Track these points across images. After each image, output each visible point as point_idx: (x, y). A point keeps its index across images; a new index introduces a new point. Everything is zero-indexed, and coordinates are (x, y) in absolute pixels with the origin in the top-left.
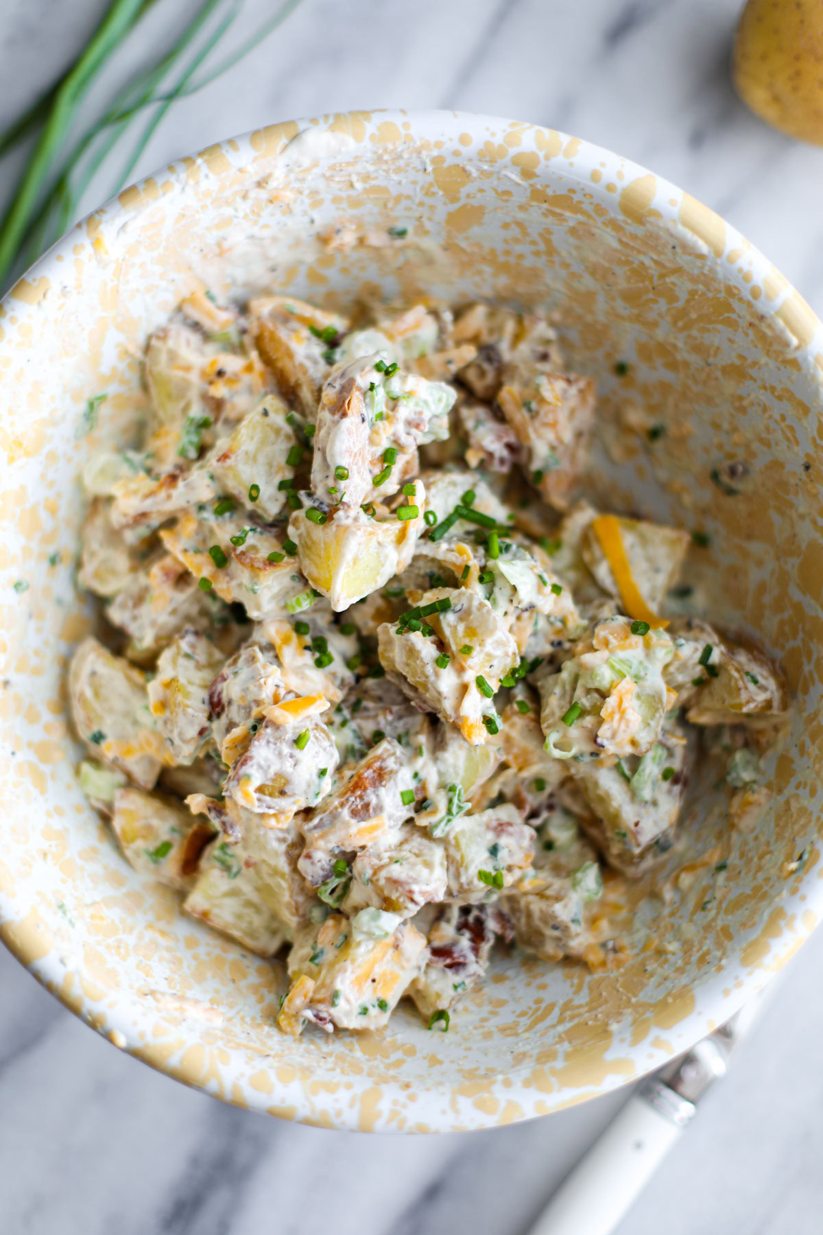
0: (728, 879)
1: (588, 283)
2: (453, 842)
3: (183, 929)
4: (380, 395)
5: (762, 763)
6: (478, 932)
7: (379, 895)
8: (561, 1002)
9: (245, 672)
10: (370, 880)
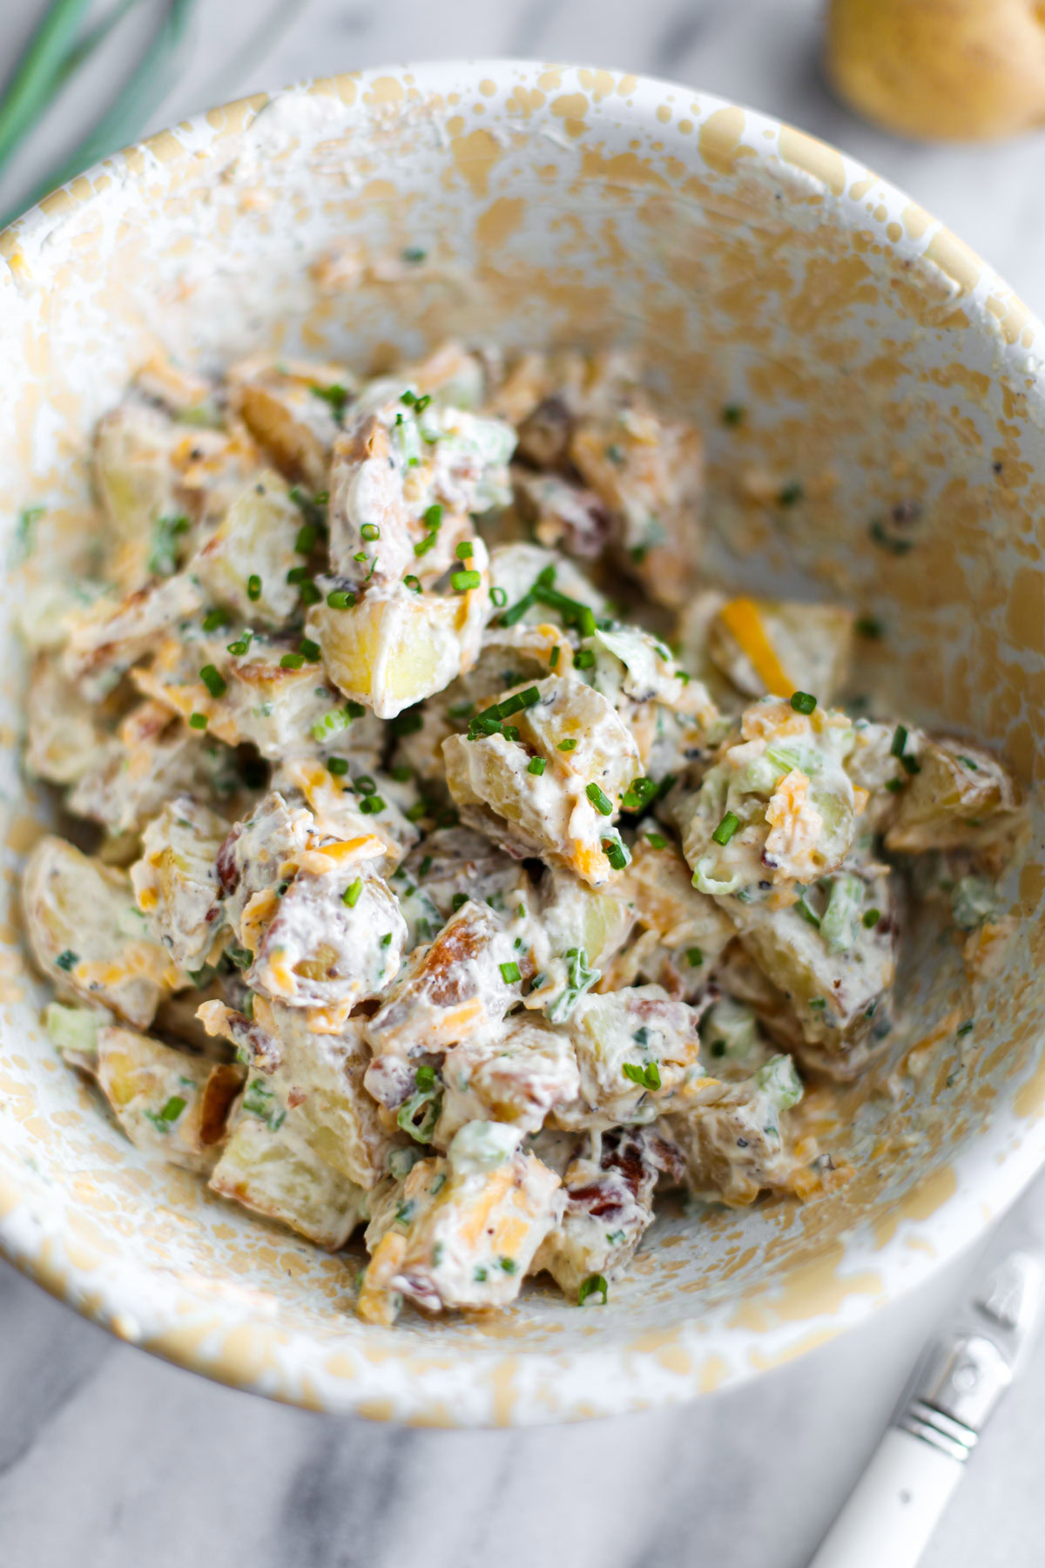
0: (976, 1040)
1: (673, 294)
2: (581, 1027)
3: (212, 1217)
4: (411, 430)
5: (1000, 889)
6: (633, 1167)
7: (483, 1103)
8: (764, 1244)
9: (262, 821)
10: (470, 1084)
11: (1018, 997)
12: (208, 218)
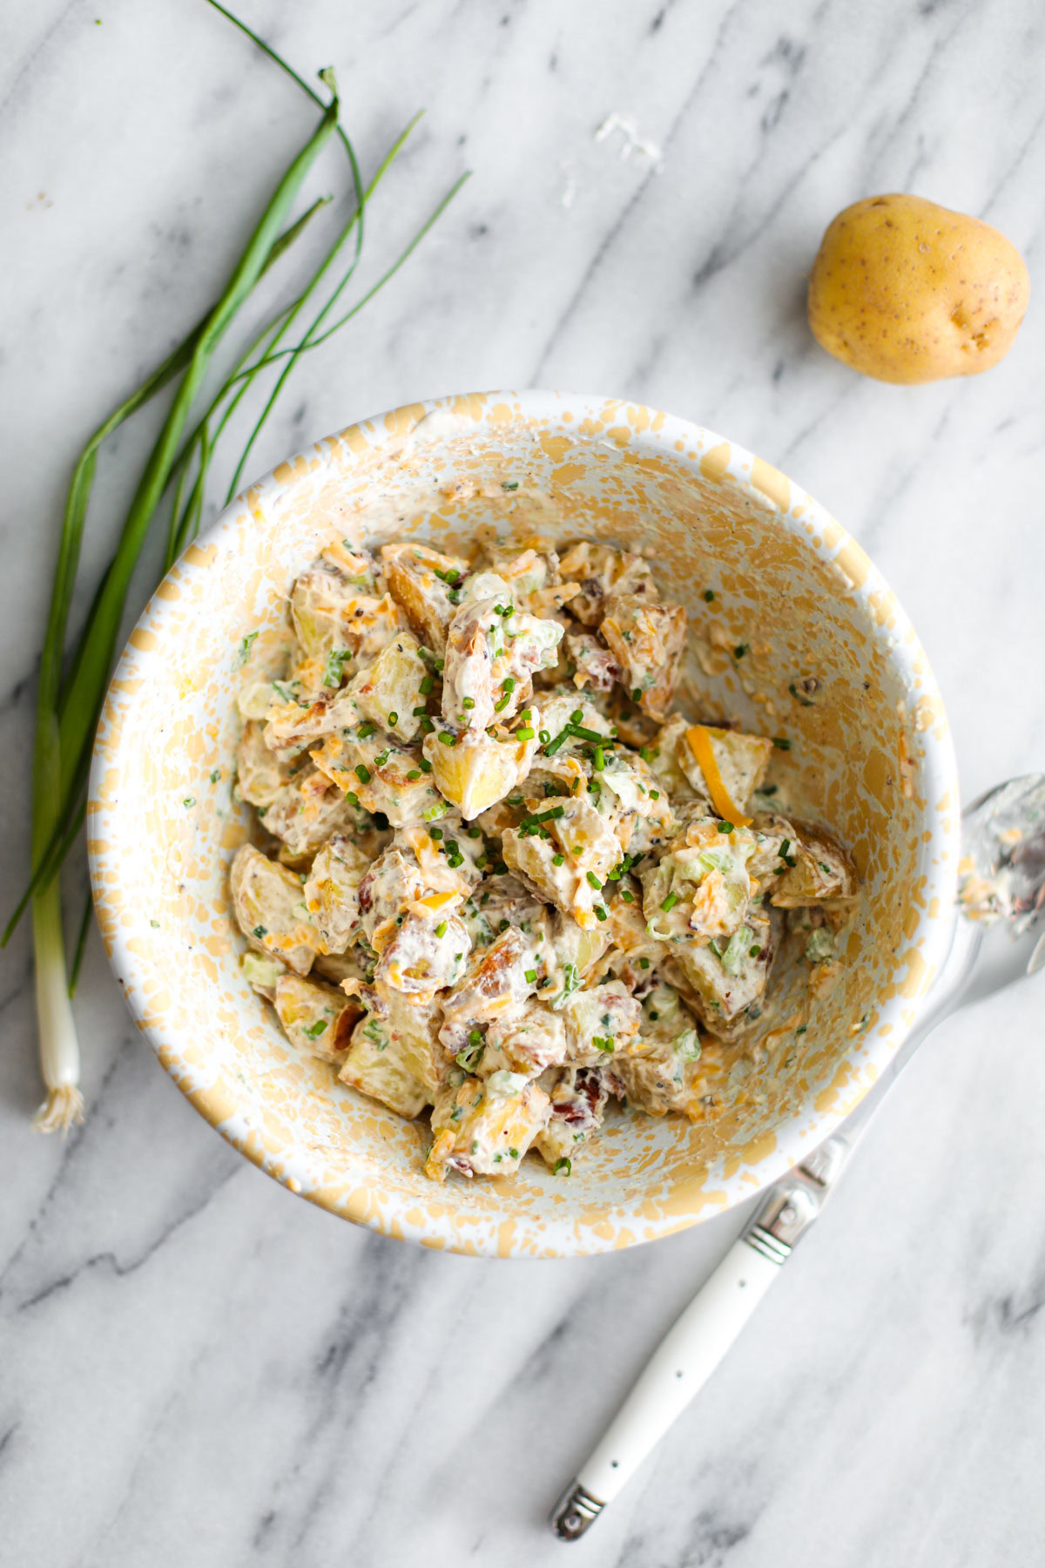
0: (807, 1041)
1: (677, 525)
2: (570, 1013)
3: (338, 1095)
4: (499, 634)
5: (836, 940)
6: (593, 1091)
7: (508, 1059)
8: (666, 1149)
9: (390, 873)
10: (501, 1047)
11: (834, 1021)
12: (378, 474)
